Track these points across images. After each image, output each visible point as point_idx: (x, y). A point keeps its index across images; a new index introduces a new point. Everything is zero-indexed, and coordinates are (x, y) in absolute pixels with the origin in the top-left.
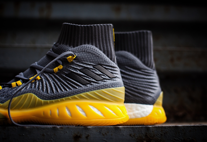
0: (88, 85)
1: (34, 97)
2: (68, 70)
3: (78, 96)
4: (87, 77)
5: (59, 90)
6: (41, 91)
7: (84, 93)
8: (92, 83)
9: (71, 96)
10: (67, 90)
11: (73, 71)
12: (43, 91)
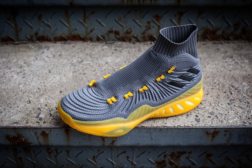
0: (184, 87)
1: (148, 107)
2: (169, 79)
3: (178, 98)
4: (183, 81)
5: (164, 96)
6: (152, 101)
7: (182, 95)
8: (187, 85)
9: (174, 99)
10: (170, 95)
11: (173, 79)
12: (153, 100)
